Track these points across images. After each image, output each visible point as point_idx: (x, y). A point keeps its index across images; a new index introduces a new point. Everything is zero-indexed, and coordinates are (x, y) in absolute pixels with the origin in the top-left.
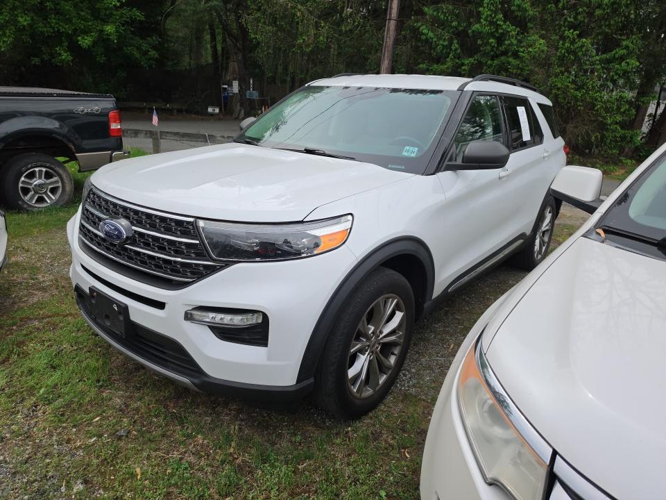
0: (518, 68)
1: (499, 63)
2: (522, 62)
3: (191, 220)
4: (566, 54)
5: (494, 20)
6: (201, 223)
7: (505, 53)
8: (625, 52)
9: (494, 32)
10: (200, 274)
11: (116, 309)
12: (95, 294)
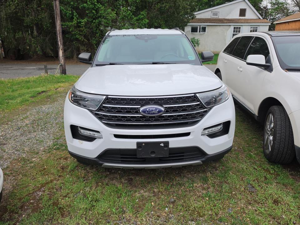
0: (107, 23)
1: (98, 21)
2: (108, 20)
3: (193, 95)
4: (124, 17)
5: (93, 2)
6: (197, 95)
7: (100, 17)
8: (142, 16)
9: (94, 7)
10: (202, 115)
11: (163, 145)
12: (143, 144)
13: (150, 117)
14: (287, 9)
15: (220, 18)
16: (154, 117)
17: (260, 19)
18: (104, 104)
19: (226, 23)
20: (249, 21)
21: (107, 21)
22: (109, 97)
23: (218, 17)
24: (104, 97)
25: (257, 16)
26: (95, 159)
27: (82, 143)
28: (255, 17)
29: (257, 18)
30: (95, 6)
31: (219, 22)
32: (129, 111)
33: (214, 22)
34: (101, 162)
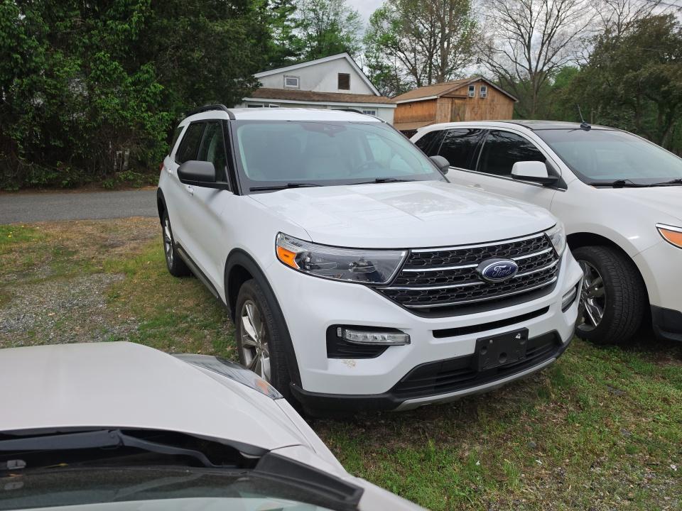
1: (30, 82)
3: (542, 234)
6: (547, 234)
7: (35, 71)
8: (146, 76)
9: (17, 46)
10: (557, 271)
11: (519, 337)
12: (491, 341)
13: (497, 284)
14: (397, 79)
15: (302, 89)
16: (502, 283)
17: (375, 95)
18: (405, 268)
19: (318, 101)
20: (359, 99)
21: (55, 83)
22: (413, 251)
23: (299, 88)
24: (404, 254)
25: (371, 89)
26: (386, 396)
27: (354, 365)
28: (367, 92)
29: (371, 93)
30: (19, 44)
31: (303, 98)
32: (459, 276)
33: (294, 97)
34: (397, 400)
